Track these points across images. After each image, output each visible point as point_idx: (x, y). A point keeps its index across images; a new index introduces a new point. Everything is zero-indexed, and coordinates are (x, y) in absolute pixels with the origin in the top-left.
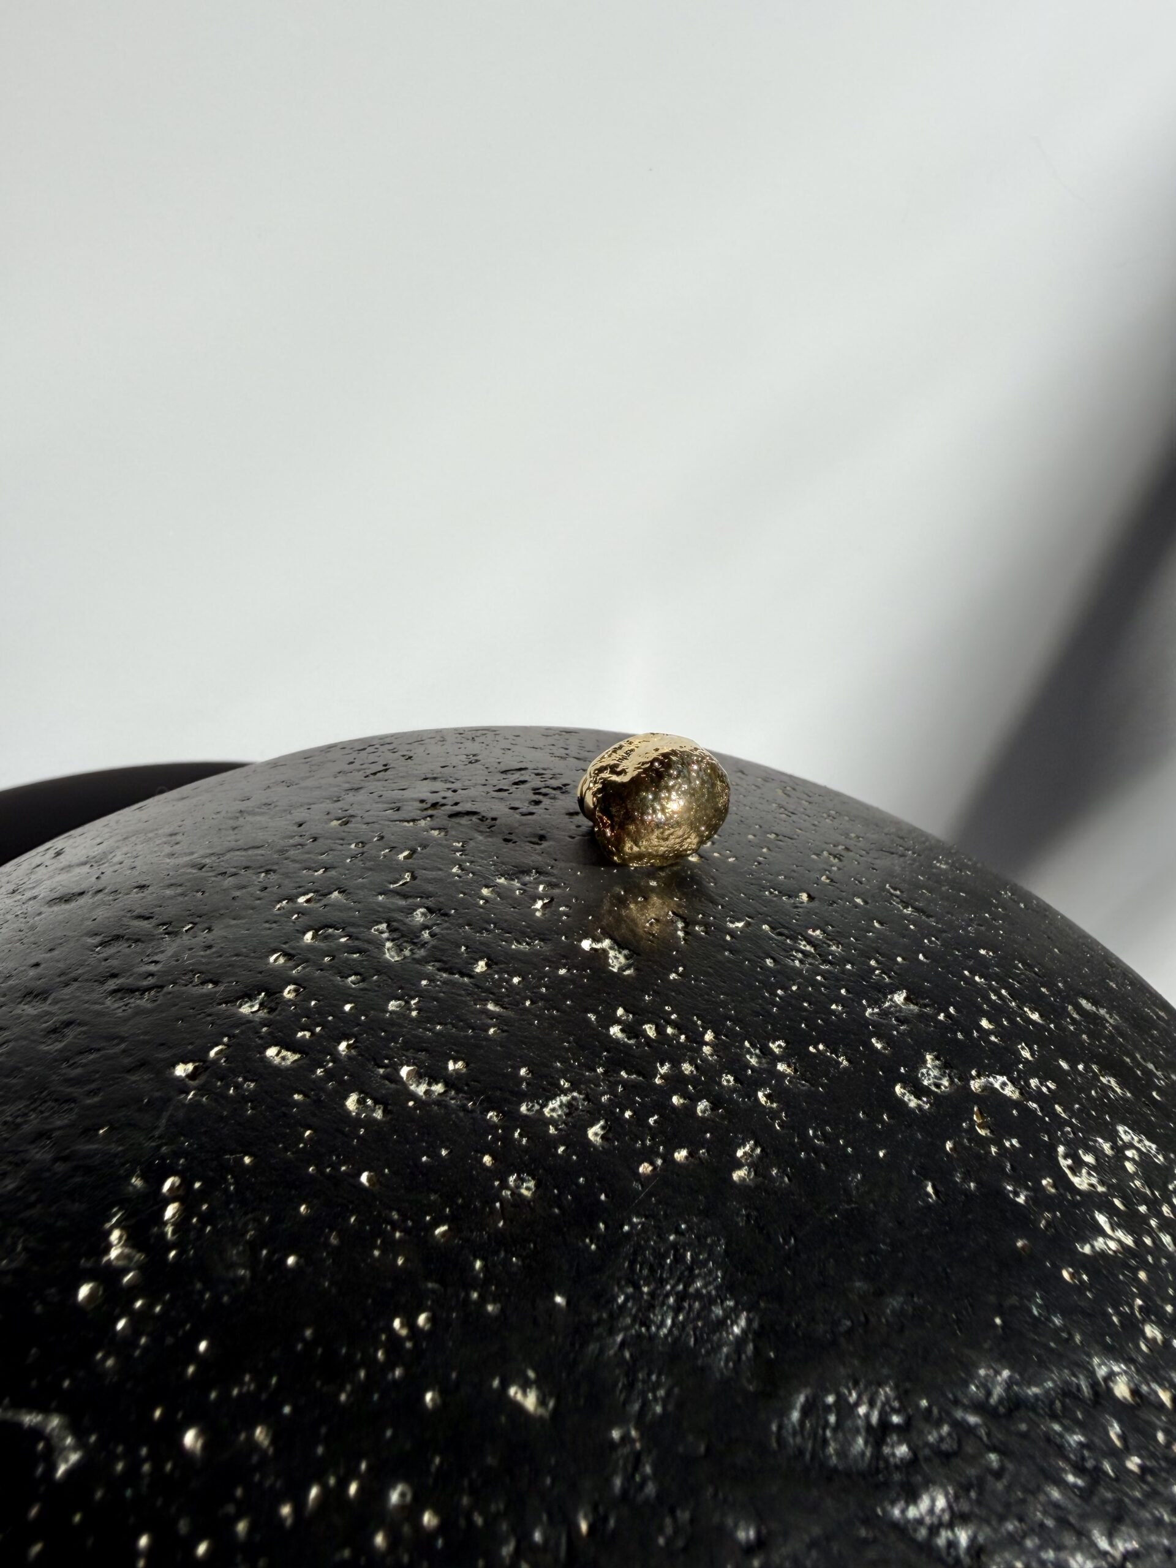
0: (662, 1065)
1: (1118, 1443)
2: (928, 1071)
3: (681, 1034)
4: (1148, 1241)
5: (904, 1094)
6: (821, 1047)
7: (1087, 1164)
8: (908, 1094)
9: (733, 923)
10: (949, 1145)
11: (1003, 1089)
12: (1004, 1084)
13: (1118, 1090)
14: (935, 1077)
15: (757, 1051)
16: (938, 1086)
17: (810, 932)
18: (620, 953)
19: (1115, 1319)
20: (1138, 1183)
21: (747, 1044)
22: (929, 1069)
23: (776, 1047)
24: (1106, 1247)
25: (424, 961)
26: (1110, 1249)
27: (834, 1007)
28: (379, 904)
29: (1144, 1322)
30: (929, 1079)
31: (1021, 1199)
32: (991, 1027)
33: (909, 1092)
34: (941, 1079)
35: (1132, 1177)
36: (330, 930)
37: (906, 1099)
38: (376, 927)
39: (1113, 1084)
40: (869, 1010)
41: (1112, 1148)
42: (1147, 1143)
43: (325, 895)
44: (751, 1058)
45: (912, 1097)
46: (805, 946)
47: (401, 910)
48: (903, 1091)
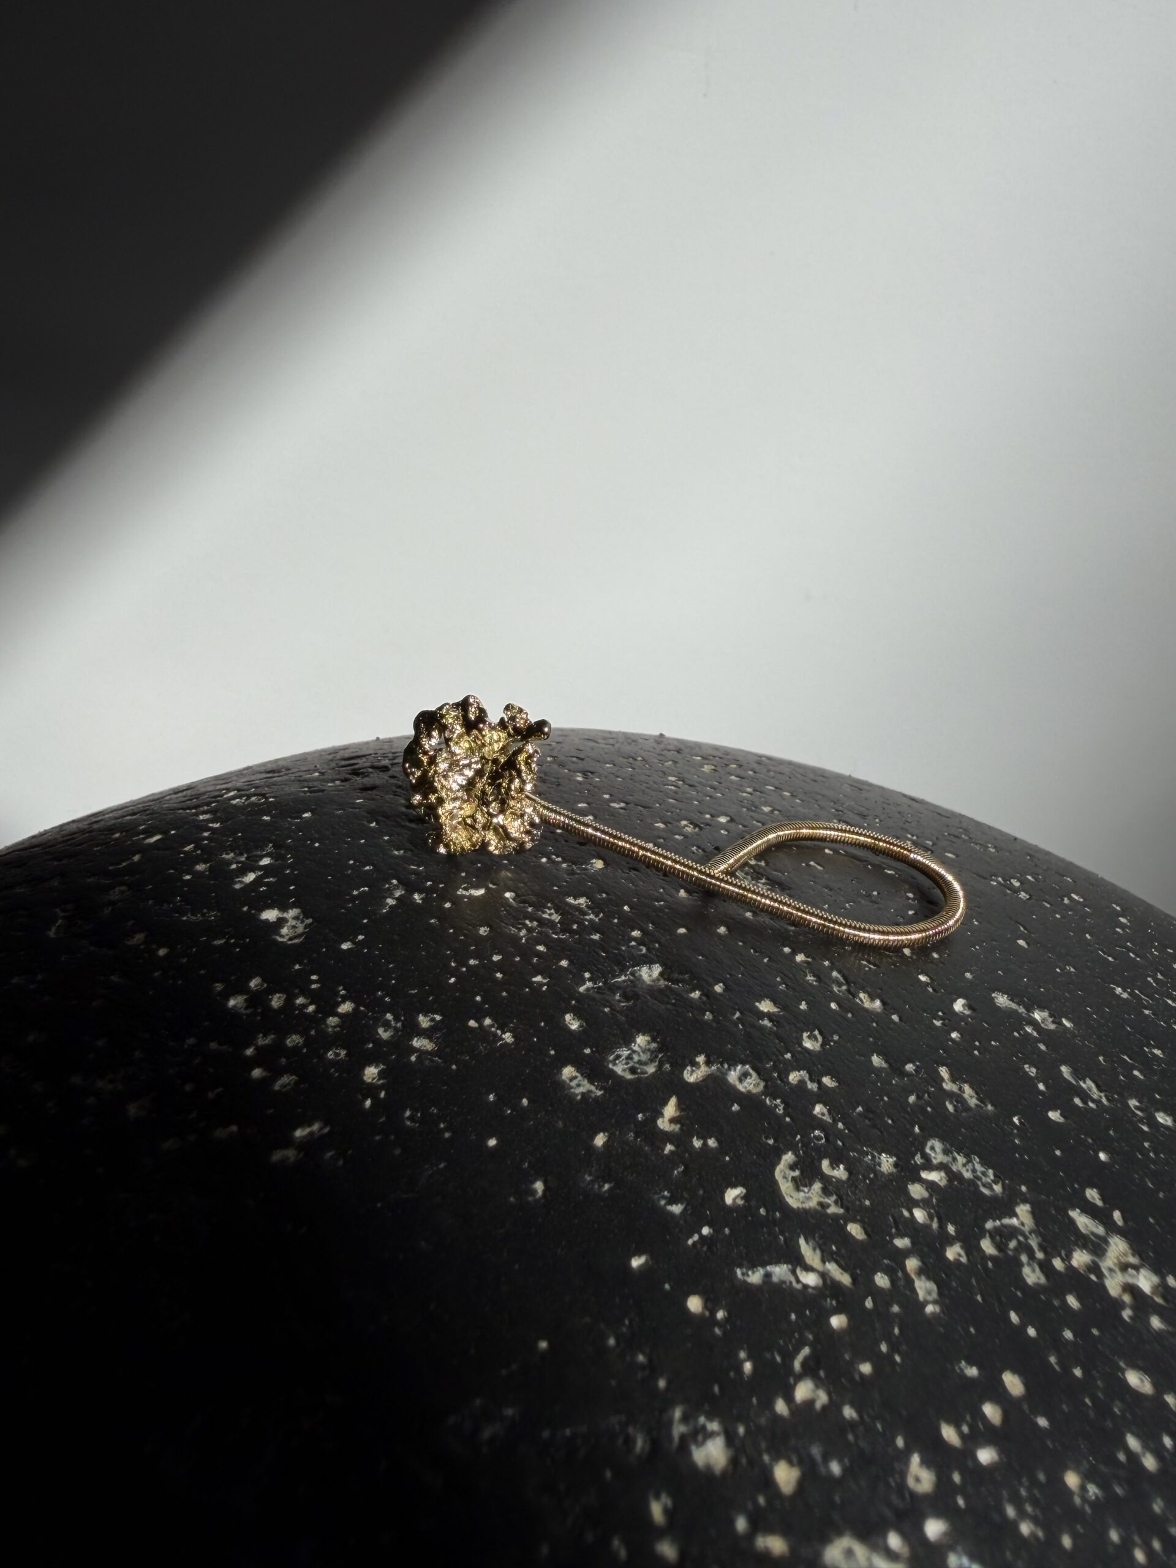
0: (265, 1035)
2: (630, 1054)
3: (311, 1004)
4: (882, 1280)
5: (573, 1079)
6: (488, 1021)
7: (826, 1180)
8: (580, 1078)
9: (466, 889)
10: (600, 1140)
11: (740, 1081)
12: (744, 1076)
13: (973, 1102)
14: (640, 1062)
15: (399, 1025)
16: (633, 1070)
17: (571, 900)
18: (302, 922)
19: (748, 1366)
20: (919, 1215)
21: (389, 1016)
22: (634, 1052)
23: (424, 1021)
24: (793, 1279)
26: (798, 1281)
27: (538, 979)
29: (799, 1378)
30: (627, 1064)
31: (676, 1209)
32: (776, 1010)
33: (582, 1075)
34: (645, 1064)
35: (912, 1203)
37: (573, 1084)
39: (968, 1091)
40: (589, 984)
41: (896, 1165)
42: (979, 1168)
44: (385, 1031)
45: (586, 1082)
46: (550, 915)
48: (575, 1074)
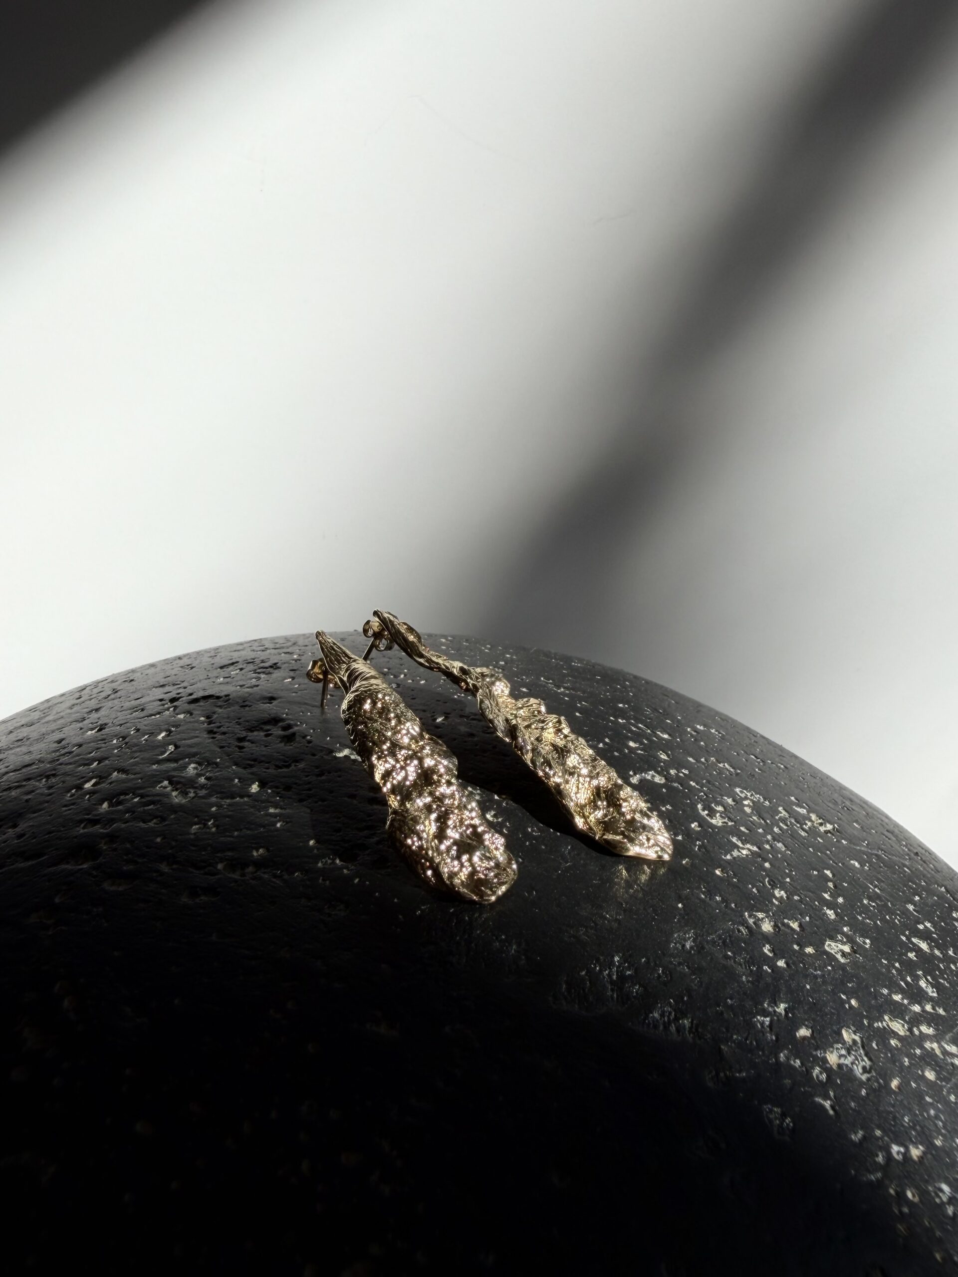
1: (771, 955)
25: (209, 796)
28: (155, 770)
36: (122, 797)
38: (159, 786)
43: (106, 777)
47: (175, 769)
